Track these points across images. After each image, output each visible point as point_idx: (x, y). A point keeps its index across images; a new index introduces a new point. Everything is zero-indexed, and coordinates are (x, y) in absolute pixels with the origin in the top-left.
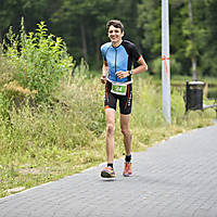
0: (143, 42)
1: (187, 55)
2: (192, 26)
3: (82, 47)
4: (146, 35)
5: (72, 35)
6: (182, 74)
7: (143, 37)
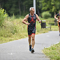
0: (39, 7)
1: (53, 11)
2: (54, 2)
3: (19, 8)
4: (40, 4)
5: (16, 4)
6: (51, 17)
7: (39, 5)
